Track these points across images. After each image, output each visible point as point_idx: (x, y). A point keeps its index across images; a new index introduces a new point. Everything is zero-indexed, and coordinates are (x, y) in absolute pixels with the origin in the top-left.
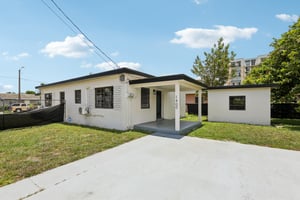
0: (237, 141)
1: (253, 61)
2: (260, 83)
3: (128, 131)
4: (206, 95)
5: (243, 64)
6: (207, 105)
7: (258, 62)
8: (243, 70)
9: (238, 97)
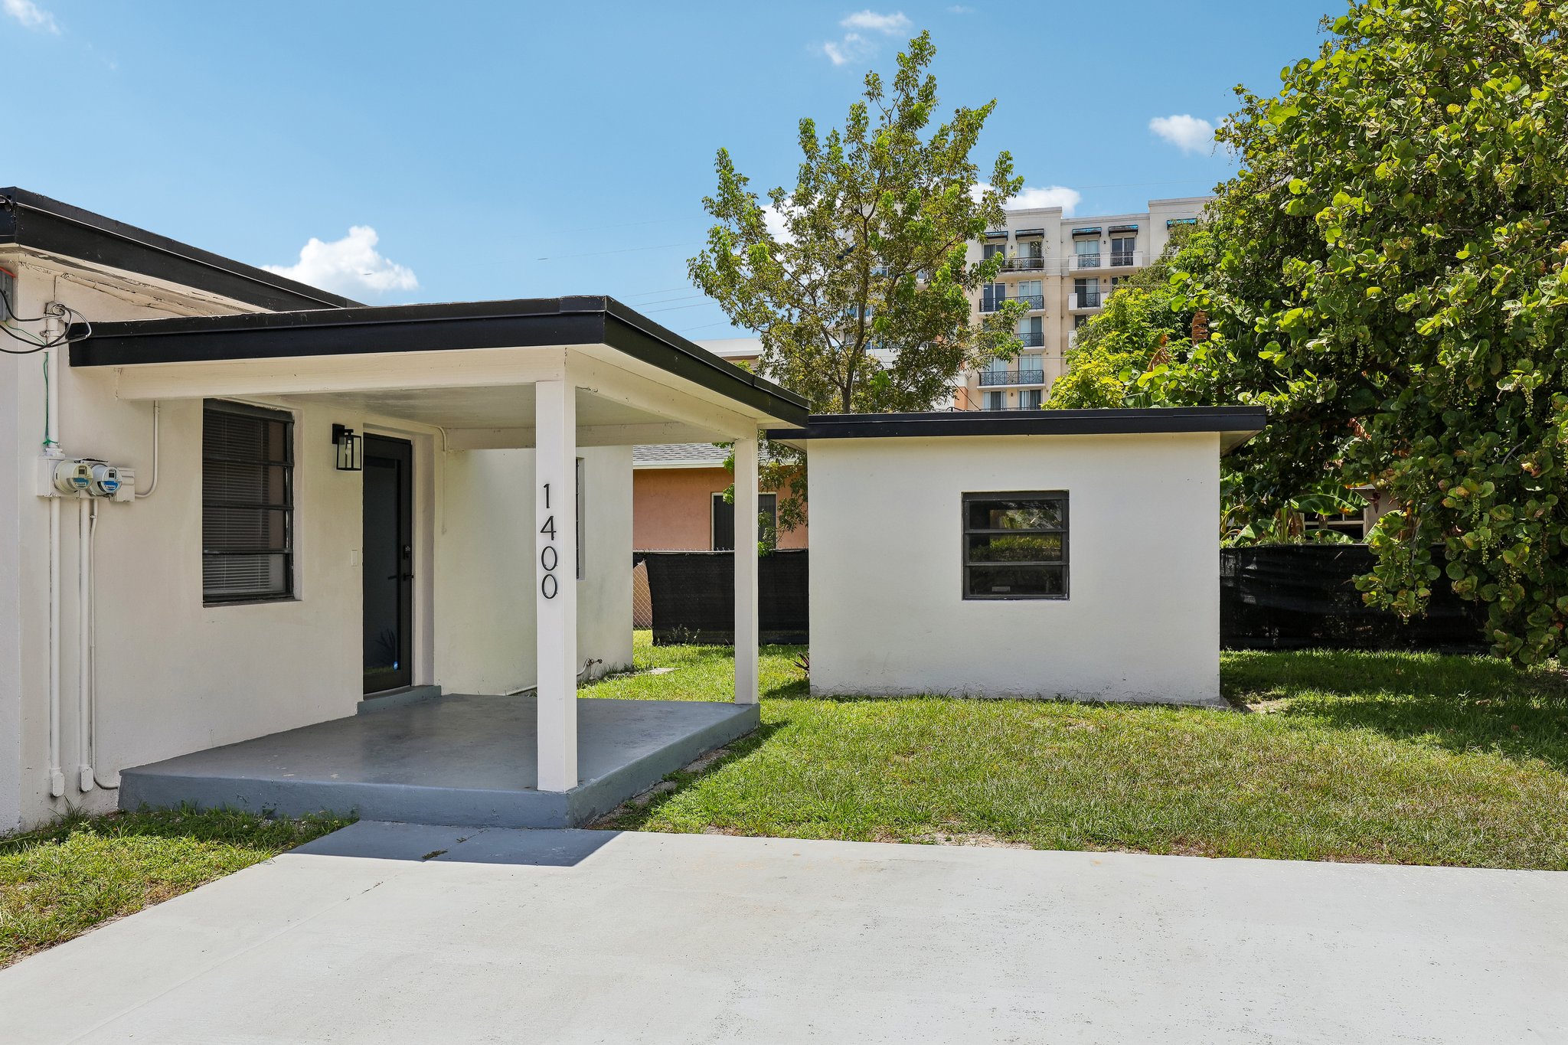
0: (1010, 833)
1: (1123, 237)
2: (1162, 400)
3: (59, 830)
4: (797, 481)
5: (1061, 255)
6: (800, 559)
7: (1150, 248)
8: (1060, 298)
9: (1024, 500)
